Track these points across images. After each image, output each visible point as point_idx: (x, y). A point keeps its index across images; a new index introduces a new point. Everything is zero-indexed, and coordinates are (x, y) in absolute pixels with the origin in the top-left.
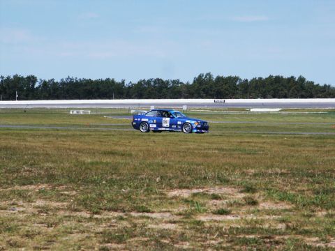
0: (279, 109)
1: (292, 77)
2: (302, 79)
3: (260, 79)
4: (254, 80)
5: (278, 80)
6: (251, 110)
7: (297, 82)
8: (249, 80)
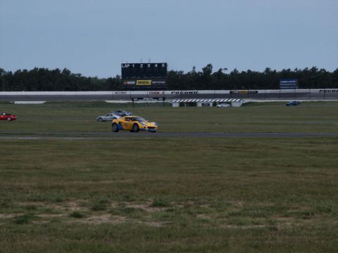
0: (43, 102)
1: (57, 70)
2: (66, 72)
3: (25, 71)
4: (18, 73)
5: (42, 72)
6: (16, 102)
7: (61, 74)
8: (13, 73)
